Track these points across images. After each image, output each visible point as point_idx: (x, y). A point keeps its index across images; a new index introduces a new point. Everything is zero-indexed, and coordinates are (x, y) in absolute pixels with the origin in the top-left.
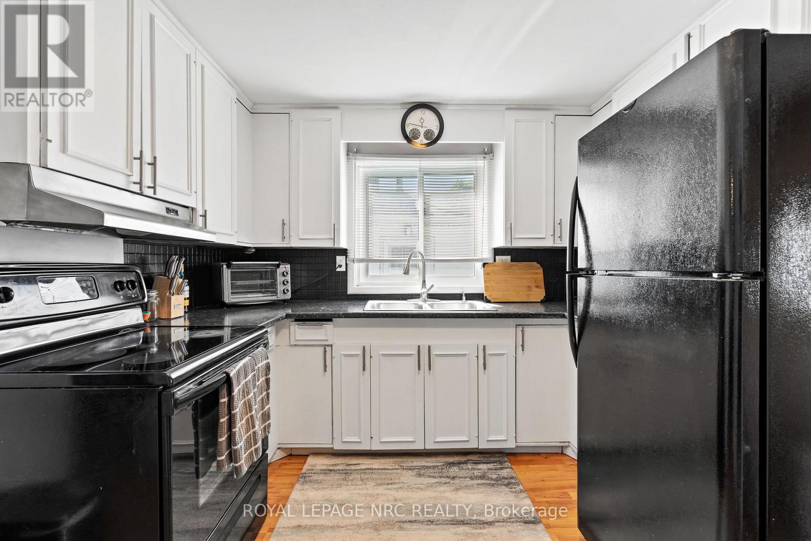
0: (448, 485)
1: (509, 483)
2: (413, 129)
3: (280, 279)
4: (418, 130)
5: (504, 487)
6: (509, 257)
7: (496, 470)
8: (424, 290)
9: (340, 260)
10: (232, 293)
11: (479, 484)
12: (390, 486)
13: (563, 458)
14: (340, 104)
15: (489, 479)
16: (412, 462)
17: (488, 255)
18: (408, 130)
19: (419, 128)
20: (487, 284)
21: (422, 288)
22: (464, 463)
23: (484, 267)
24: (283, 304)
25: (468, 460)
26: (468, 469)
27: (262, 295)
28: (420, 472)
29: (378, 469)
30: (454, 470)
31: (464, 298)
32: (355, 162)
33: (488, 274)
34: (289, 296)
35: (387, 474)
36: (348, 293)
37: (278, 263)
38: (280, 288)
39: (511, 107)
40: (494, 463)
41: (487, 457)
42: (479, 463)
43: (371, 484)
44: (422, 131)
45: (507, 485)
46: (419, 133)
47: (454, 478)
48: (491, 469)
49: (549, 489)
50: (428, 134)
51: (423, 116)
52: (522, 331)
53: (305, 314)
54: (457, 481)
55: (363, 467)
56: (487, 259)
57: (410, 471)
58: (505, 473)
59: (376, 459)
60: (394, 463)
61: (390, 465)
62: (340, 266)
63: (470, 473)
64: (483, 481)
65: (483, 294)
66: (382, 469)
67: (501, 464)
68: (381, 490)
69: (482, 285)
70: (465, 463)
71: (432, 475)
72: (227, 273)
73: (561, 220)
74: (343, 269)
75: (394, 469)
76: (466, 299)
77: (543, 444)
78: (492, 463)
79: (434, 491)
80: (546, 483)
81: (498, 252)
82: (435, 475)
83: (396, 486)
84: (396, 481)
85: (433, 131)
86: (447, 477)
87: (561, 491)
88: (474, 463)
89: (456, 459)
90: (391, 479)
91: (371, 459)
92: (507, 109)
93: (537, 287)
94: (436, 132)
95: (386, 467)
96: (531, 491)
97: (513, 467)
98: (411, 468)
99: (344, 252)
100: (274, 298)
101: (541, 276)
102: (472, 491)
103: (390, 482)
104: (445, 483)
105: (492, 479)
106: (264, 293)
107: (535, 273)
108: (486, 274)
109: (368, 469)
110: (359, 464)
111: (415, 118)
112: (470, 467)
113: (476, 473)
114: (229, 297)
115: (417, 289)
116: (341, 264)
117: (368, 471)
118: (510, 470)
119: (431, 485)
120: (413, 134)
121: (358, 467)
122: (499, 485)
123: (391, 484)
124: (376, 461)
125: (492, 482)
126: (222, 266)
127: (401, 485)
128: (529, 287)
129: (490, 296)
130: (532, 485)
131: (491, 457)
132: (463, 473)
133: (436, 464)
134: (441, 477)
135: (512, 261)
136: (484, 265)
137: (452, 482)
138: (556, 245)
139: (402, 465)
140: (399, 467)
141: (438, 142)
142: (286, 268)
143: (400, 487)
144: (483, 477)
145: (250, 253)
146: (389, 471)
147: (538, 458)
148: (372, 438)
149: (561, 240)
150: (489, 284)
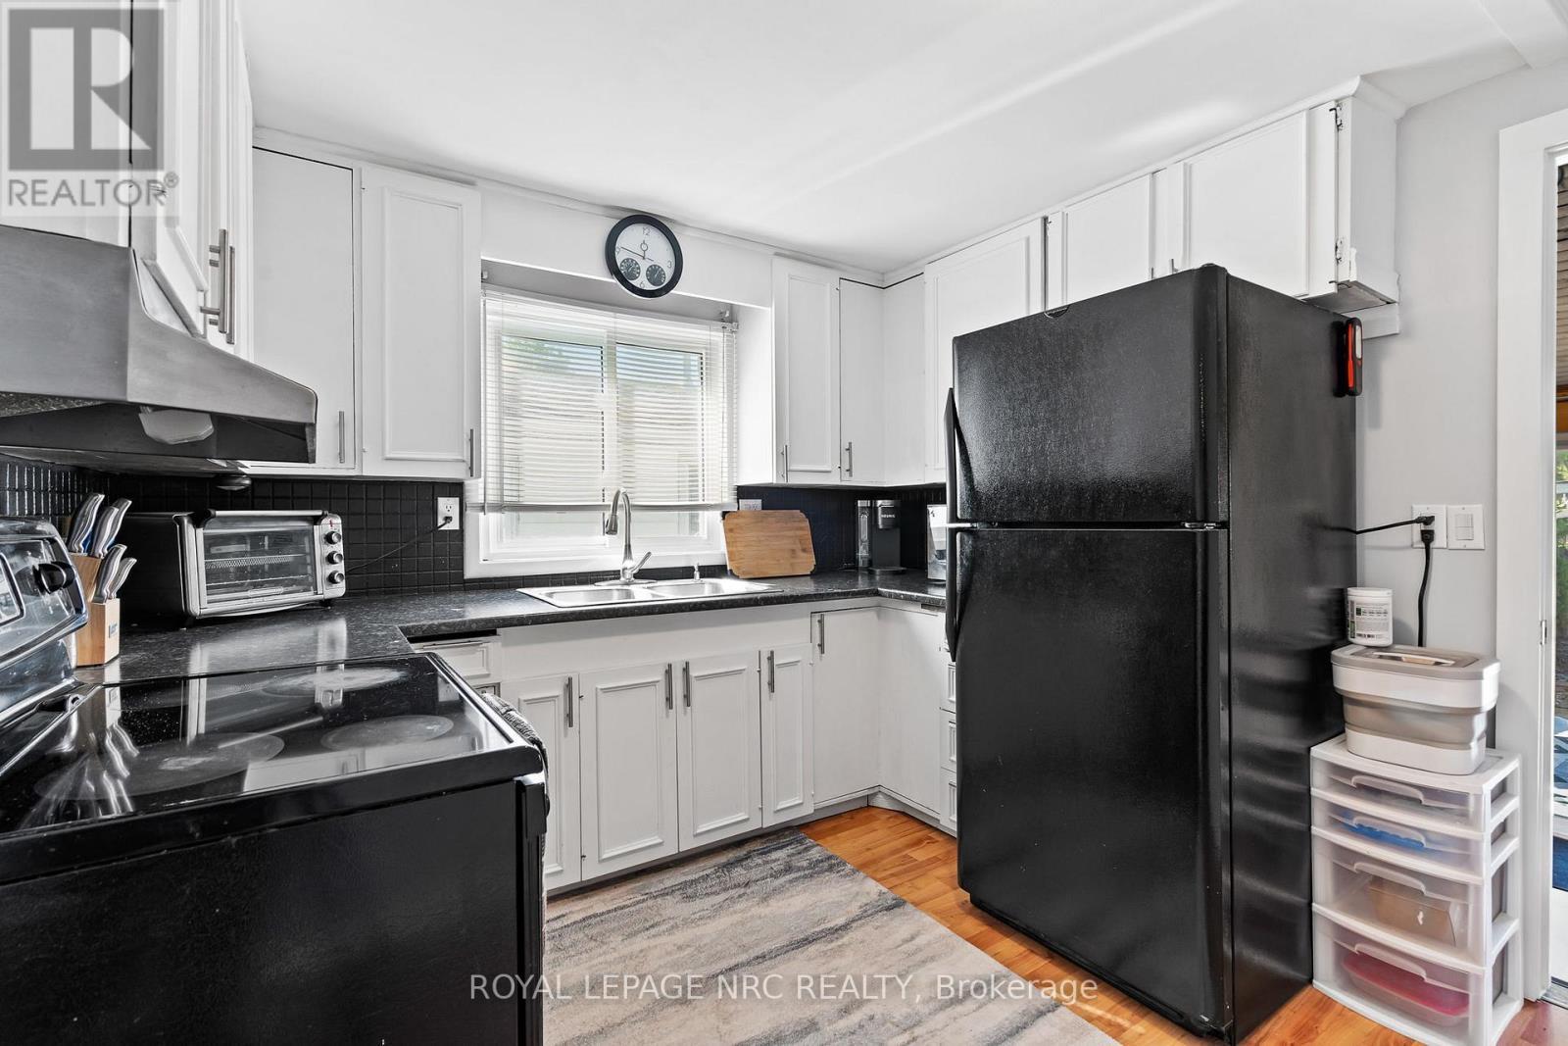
0: (746, 897)
1: (831, 865)
2: (628, 259)
3: (321, 550)
4: (637, 263)
5: (827, 873)
6: (758, 502)
7: (800, 853)
8: (629, 564)
9: (447, 506)
10: (208, 588)
11: (791, 881)
12: (653, 931)
13: (874, 812)
14: (479, 177)
15: (799, 869)
16: (661, 882)
17: (728, 499)
18: (620, 258)
19: (638, 260)
20: (731, 549)
21: (625, 558)
22: (747, 859)
23: (724, 518)
24: (324, 609)
25: (749, 852)
26: (758, 865)
27: (281, 590)
28: (688, 893)
29: (609, 912)
30: (739, 874)
31: (697, 574)
32: (485, 301)
33: (731, 530)
34: (339, 590)
35: (631, 914)
36: (465, 578)
37: (319, 513)
38: (323, 571)
39: (783, 252)
40: (791, 844)
41: (774, 840)
42: (770, 852)
43: (616, 940)
44: (644, 266)
45: (831, 868)
46: (639, 268)
47: (747, 885)
48: (793, 855)
49: (882, 858)
50: (654, 273)
51: (647, 239)
52: (820, 621)
53: (444, 624)
54: (754, 888)
55: (578, 917)
56: (729, 505)
57: (668, 897)
58: (815, 853)
59: (591, 897)
60: (628, 893)
61: (625, 898)
62: (448, 519)
63: (766, 870)
64: (793, 875)
65: (725, 566)
66: (615, 910)
67: (802, 844)
68: (640, 943)
69: (723, 548)
70: (747, 857)
71: (709, 890)
72: (194, 539)
73: (850, 444)
74: (454, 525)
75: (638, 902)
76: (701, 576)
77: (847, 798)
78: (787, 845)
79: (731, 914)
80: (874, 851)
81: (743, 492)
82: (714, 889)
83: (664, 927)
84: (657, 919)
85: (662, 270)
86: (738, 886)
87: (898, 855)
88: (762, 854)
89: (731, 855)
90: (646, 920)
91: (581, 899)
92: (777, 254)
93: (804, 550)
94: (669, 274)
95: (621, 905)
96: (867, 867)
97: (819, 842)
98: (666, 891)
99: (455, 489)
100: (308, 596)
101: (808, 533)
102: (787, 895)
103: (647, 925)
104: (740, 896)
105: (803, 869)
106: (287, 585)
107: (796, 528)
108: (728, 531)
109: (590, 917)
110: (563, 916)
111: (633, 240)
112: (760, 861)
113: (776, 866)
114: (200, 600)
115: (613, 560)
116: (449, 514)
117: (593, 921)
118: (819, 848)
119: (719, 908)
120: (628, 268)
121: (566, 921)
122: (819, 873)
123: (652, 926)
124: (596, 898)
125: (807, 872)
126: (179, 521)
127: (672, 922)
128: (793, 551)
129: (738, 568)
130: (860, 860)
131: (778, 838)
132: (754, 874)
133: (705, 873)
134: (726, 890)
135: (764, 507)
136: (724, 514)
137: (748, 891)
138: (844, 484)
139: (647, 891)
140: (645, 897)
141: (672, 291)
142: (334, 524)
143: (673, 927)
144: (788, 869)
145: (236, 488)
146: (632, 909)
147: (842, 821)
148: (583, 857)
149: (851, 475)
150: (734, 549)
